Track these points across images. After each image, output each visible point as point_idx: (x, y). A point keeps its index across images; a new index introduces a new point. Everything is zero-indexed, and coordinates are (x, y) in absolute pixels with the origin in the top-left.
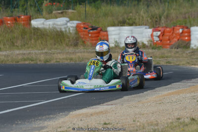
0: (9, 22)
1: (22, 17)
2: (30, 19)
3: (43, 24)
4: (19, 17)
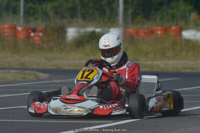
0: (159, 32)
1: (173, 28)
2: (181, 30)
3: (194, 35)
4: (170, 27)
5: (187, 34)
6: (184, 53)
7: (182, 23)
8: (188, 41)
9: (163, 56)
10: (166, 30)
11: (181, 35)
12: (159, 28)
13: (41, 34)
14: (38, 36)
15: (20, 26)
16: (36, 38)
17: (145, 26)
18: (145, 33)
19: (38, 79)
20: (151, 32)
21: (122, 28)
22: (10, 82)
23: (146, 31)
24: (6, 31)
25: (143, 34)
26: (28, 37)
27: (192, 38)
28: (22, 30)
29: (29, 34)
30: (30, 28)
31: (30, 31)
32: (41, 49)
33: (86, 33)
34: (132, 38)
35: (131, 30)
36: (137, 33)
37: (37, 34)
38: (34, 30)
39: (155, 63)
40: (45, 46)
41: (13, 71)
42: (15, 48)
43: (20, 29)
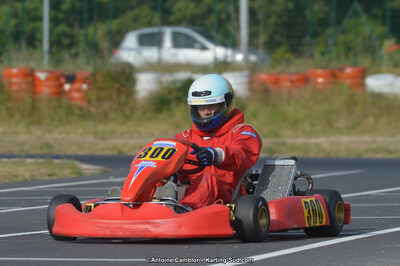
5: (376, 83)
6: (371, 120)
7: (365, 62)
8: (378, 97)
9: (329, 126)
10: (334, 76)
11: (363, 85)
12: (320, 71)
13: (84, 86)
14: (79, 90)
15: (42, 71)
16: (76, 95)
17: (293, 69)
18: (291, 82)
19: (80, 176)
20: (305, 80)
21: (246, 73)
22: (25, 183)
23: (294, 78)
24: (15, 80)
25: (288, 84)
26: (59, 92)
27: (386, 90)
28: (48, 79)
29: (61, 85)
30: (63, 75)
31: (63, 80)
32: (85, 115)
33: (174, 82)
34: (266, 91)
35: (264, 76)
36: (276, 81)
37: (76, 86)
38: (71, 79)
39: (313, 140)
40: (93, 109)
41: (29, 160)
42: (33, 114)
43: (42, 76)
